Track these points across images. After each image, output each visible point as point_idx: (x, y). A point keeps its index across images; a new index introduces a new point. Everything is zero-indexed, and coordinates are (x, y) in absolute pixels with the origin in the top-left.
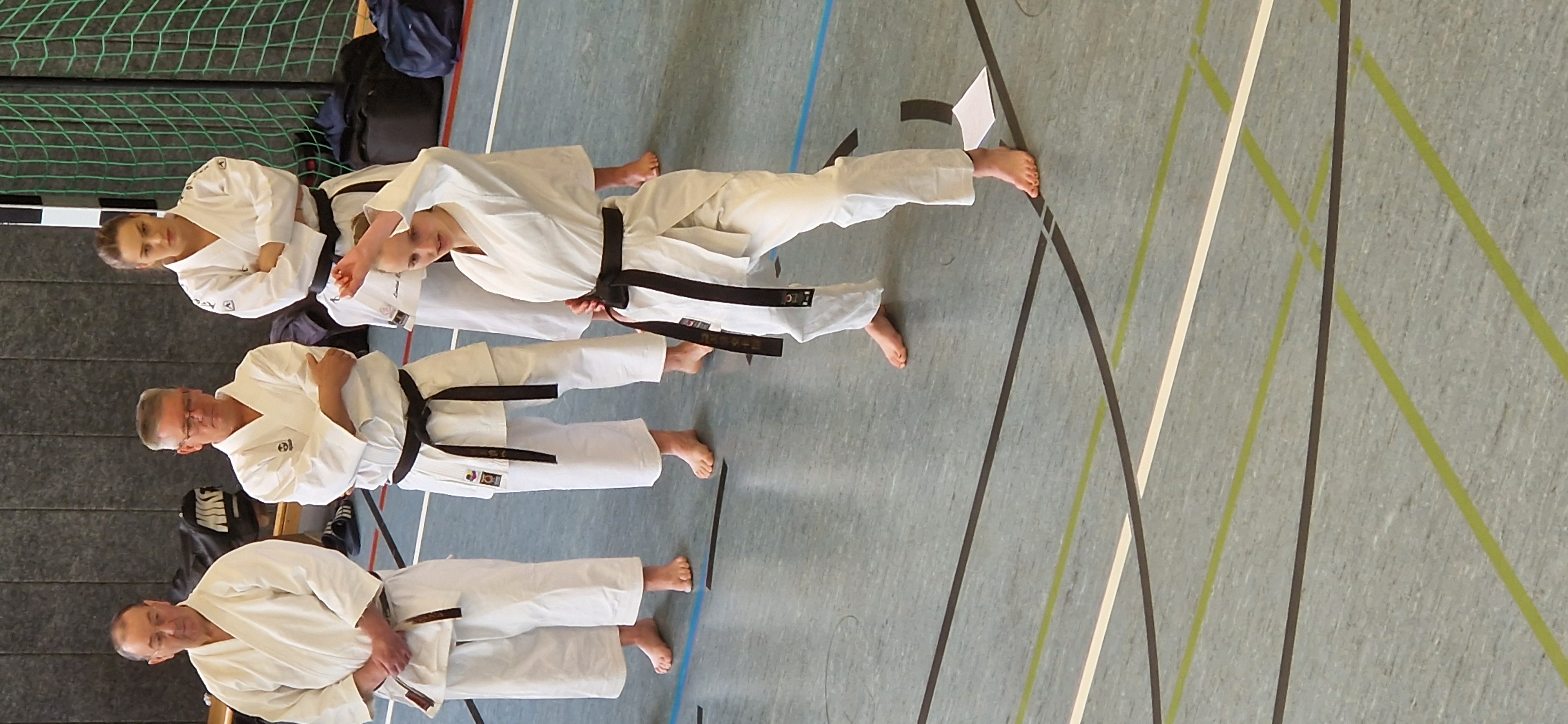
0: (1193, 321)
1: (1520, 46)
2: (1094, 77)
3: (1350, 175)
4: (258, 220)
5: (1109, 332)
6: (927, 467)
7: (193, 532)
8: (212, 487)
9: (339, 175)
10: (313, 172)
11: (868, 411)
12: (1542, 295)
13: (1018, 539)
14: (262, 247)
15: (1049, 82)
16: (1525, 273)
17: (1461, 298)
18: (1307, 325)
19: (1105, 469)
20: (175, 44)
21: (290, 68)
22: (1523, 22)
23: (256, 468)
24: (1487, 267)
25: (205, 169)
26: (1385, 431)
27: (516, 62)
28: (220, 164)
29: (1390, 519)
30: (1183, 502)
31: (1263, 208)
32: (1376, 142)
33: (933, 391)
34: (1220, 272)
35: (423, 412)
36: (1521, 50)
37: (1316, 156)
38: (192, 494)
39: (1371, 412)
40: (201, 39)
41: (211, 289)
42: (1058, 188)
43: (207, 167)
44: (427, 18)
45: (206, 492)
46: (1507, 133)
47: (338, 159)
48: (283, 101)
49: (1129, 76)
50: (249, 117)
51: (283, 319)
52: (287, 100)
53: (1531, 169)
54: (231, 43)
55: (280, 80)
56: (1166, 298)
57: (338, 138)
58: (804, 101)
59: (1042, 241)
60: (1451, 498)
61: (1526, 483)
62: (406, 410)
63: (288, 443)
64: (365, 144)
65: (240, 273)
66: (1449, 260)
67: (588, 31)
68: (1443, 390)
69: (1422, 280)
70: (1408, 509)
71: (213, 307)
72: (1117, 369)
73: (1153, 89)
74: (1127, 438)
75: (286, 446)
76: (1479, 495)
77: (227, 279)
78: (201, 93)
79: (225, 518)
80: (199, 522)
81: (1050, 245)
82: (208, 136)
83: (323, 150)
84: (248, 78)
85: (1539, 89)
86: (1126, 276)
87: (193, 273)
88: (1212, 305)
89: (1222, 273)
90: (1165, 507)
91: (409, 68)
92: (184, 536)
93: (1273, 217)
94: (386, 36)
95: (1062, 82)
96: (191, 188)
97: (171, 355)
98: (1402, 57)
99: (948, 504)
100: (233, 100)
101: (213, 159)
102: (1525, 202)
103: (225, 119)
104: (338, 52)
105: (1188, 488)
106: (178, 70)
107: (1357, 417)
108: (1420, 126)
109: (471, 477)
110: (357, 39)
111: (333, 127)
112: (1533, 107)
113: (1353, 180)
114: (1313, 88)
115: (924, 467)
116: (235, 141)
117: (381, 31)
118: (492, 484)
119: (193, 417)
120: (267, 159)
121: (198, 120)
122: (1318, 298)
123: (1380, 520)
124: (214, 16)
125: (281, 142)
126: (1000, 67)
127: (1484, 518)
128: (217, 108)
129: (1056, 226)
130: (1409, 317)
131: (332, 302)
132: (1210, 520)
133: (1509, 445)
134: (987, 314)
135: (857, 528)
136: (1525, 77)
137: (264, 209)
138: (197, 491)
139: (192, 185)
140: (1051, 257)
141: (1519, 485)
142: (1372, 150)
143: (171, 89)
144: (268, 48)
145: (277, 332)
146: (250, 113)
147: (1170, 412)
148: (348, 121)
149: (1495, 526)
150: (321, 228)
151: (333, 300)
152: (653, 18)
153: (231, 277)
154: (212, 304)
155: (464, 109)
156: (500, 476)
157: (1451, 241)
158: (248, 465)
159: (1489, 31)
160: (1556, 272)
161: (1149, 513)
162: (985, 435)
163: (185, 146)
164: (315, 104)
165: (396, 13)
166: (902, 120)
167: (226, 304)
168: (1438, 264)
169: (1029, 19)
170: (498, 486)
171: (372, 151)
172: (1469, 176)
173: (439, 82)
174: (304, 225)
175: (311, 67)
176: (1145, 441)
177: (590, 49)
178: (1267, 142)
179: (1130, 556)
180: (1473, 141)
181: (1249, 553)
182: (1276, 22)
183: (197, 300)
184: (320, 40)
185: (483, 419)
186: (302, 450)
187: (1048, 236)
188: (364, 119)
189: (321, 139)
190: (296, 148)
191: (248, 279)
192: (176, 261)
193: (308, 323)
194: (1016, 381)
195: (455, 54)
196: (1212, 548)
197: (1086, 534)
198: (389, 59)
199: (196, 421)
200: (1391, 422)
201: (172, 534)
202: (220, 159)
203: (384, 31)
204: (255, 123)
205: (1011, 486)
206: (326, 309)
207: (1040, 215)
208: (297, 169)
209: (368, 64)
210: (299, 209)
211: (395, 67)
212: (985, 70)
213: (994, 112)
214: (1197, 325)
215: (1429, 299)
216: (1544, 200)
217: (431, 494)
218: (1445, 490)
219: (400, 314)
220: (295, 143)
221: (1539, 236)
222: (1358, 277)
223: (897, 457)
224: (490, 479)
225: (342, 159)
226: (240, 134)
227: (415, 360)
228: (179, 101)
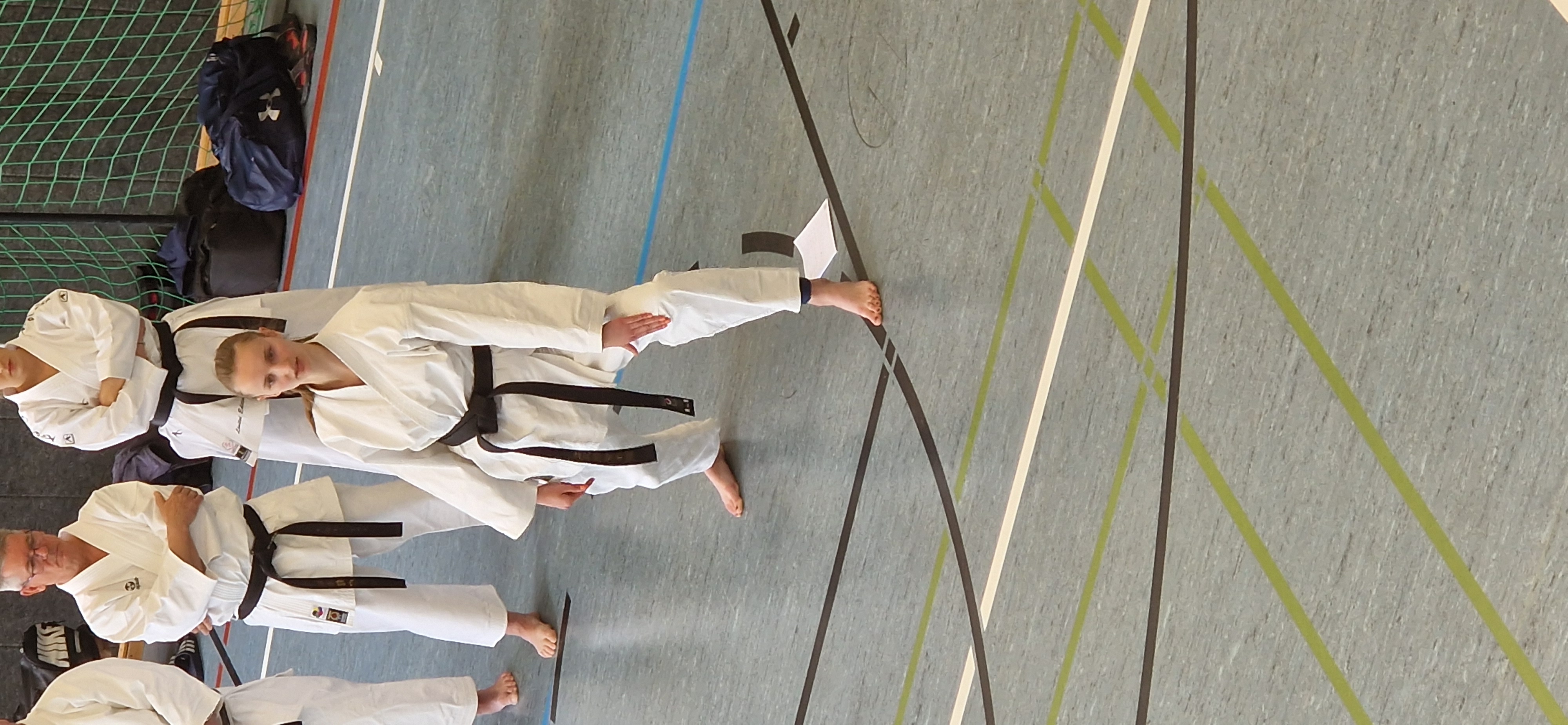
0: (1036, 453)
1: (1363, 175)
2: (935, 209)
3: (1194, 304)
4: (99, 355)
5: (952, 464)
6: (769, 601)
7: (35, 668)
8: (54, 622)
9: (181, 307)
10: (156, 305)
11: (710, 546)
12: (1387, 424)
13: (862, 671)
14: (103, 381)
15: (891, 214)
16: (1369, 402)
17: (1305, 429)
18: (1151, 457)
19: (948, 601)
20: (15, 177)
21: (132, 201)
22: (1366, 151)
23: (102, 608)
24: (1332, 396)
25: (47, 301)
26: (1230, 562)
27: (358, 195)
28: (62, 296)
29: (1235, 651)
30: (1027, 633)
31: (1107, 339)
32: (1220, 272)
33: (776, 524)
34: (1063, 403)
35: (269, 548)
36: (1364, 178)
37: (1161, 286)
38: (33, 629)
39: (1215, 543)
40: (41, 172)
41: (51, 422)
42: (900, 321)
43: (49, 299)
44: (270, 151)
45: (48, 627)
46: (1351, 263)
47: (181, 293)
48: (125, 234)
49: (971, 208)
50: (91, 251)
51: (126, 453)
52: (130, 234)
53: (1375, 298)
54: (71, 176)
55: (121, 213)
56: (1010, 430)
57: (181, 272)
58: (645, 233)
59: (884, 373)
60: (1297, 629)
61: (1371, 614)
62: (252, 545)
63: (135, 582)
64: (208, 277)
65: (81, 407)
66: (1293, 390)
67: (430, 164)
68: (1288, 521)
69: (1266, 411)
70: (1254, 640)
71: (53, 440)
72: (960, 502)
73: (995, 220)
74: (970, 570)
75: (134, 585)
76: (1324, 625)
77: (68, 413)
78: (42, 226)
79: (66, 653)
80: (40, 658)
81: (892, 377)
82: (50, 270)
83: (166, 284)
84: (90, 210)
85: (1382, 219)
86: (968, 409)
87: (35, 405)
88: (1055, 437)
89: (1066, 404)
90: (1008, 639)
91: (252, 202)
92: (25, 672)
93: (1117, 347)
94: (228, 169)
95: (904, 214)
96: (33, 319)
97: (12, 490)
98: (1245, 186)
99: (791, 637)
100: (76, 235)
101: (56, 291)
102: (1369, 331)
103: (66, 252)
104: (181, 185)
105: (1032, 620)
106: (19, 203)
107: (1203, 548)
108: (1264, 256)
109: (318, 613)
110: (198, 172)
111: (175, 260)
112: (1377, 236)
113: (1197, 310)
114: (1157, 218)
115: (767, 600)
116: (76, 274)
117: (223, 164)
118: (339, 621)
119: (38, 555)
120: (109, 292)
121: (38, 253)
122: (1163, 429)
123: (1225, 652)
124: (55, 150)
125: (123, 275)
126: (841, 199)
127: (1329, 648)
128: (57, 241)
129: (898, 358)
130: (1254, 448)
131: (173, 435)
132: (1054, 653)
133: (1354, 575)
134: (829, 447)
135: (700, 661)
136: (1368, 207)
137: (104, 344)
138: (39, 626)
139: (32, 317)
140: (894, 390)
141: (1364, 615)
142: (1216, 279)
143: (11, 222)
144: (109, 181)
145: (120, 466)
146: (92, 246)
147: (1013, 544)
148: (191, 253)
149: (1340, 656)
150: (162, 363)
151: (175, 434)
152: (495, 151)
153: (72, 411)
154: (52, 437)
155: (306, 243)
156: (347, 613)
157: (1296, 371)
158: (96, 605)
159: (1332, 160)
160: (1400, 402)
161: (993, 646)
162: (828, 567)
163: (26, 279)
164: (157, 237)
165: (238, 146)
166: (744, 252)
167: (66, 437)
168: (1283, 395)
169: (871, 150)
170: (345, 623)
171: (214, 284)
172: (1313, 307)
173: (281, 215)
174: (145, 360)
175: (153, 200)
176: (988, 574)
177: (433, 182)
178: (1111, 273)
179: (974, 688)
180: (1317, 270)
181: (1093, 685)
182: (1119, 152)
183: (37, 433)
184: (162, 172)
185: (328, 553)
186: (150, 588)
187: (890, 369)
188: (207, 253)
189: (164, 273)
190: (138, 281)
191: (90, 413)
192: (17, 392)
193: (151, 457)
194: (858, 514)
195: (297, 187)
196: (1057, 681)
197: (929, 667)
198: (231, 191)
199: (39, 559)
200: (1236, 553)
201: (13, 670)
202: (63, 291)
203: (226, 164)
204: (97, 256)
205: (854, 618)
206: (169, 441)
207: (882, 347)
208: (139, 303)
209: (210, 197)
210: (140, 344)
211: (238, 200)
212: (826, 202)
213: (836, 243)
214: (1041, 457)
215: (1274, 429)
216: (1388, 330)
217: (275, 630)
218: (1290, 621)
219: (243, 449)
220: (137, 277)
221: (1383, 366)
222: (1203, 408)
223: (739, 590)
224: (337, 616)
225: (185, 292)
226: (81, 267)
227: (257, 496)
228: (21, 235)
